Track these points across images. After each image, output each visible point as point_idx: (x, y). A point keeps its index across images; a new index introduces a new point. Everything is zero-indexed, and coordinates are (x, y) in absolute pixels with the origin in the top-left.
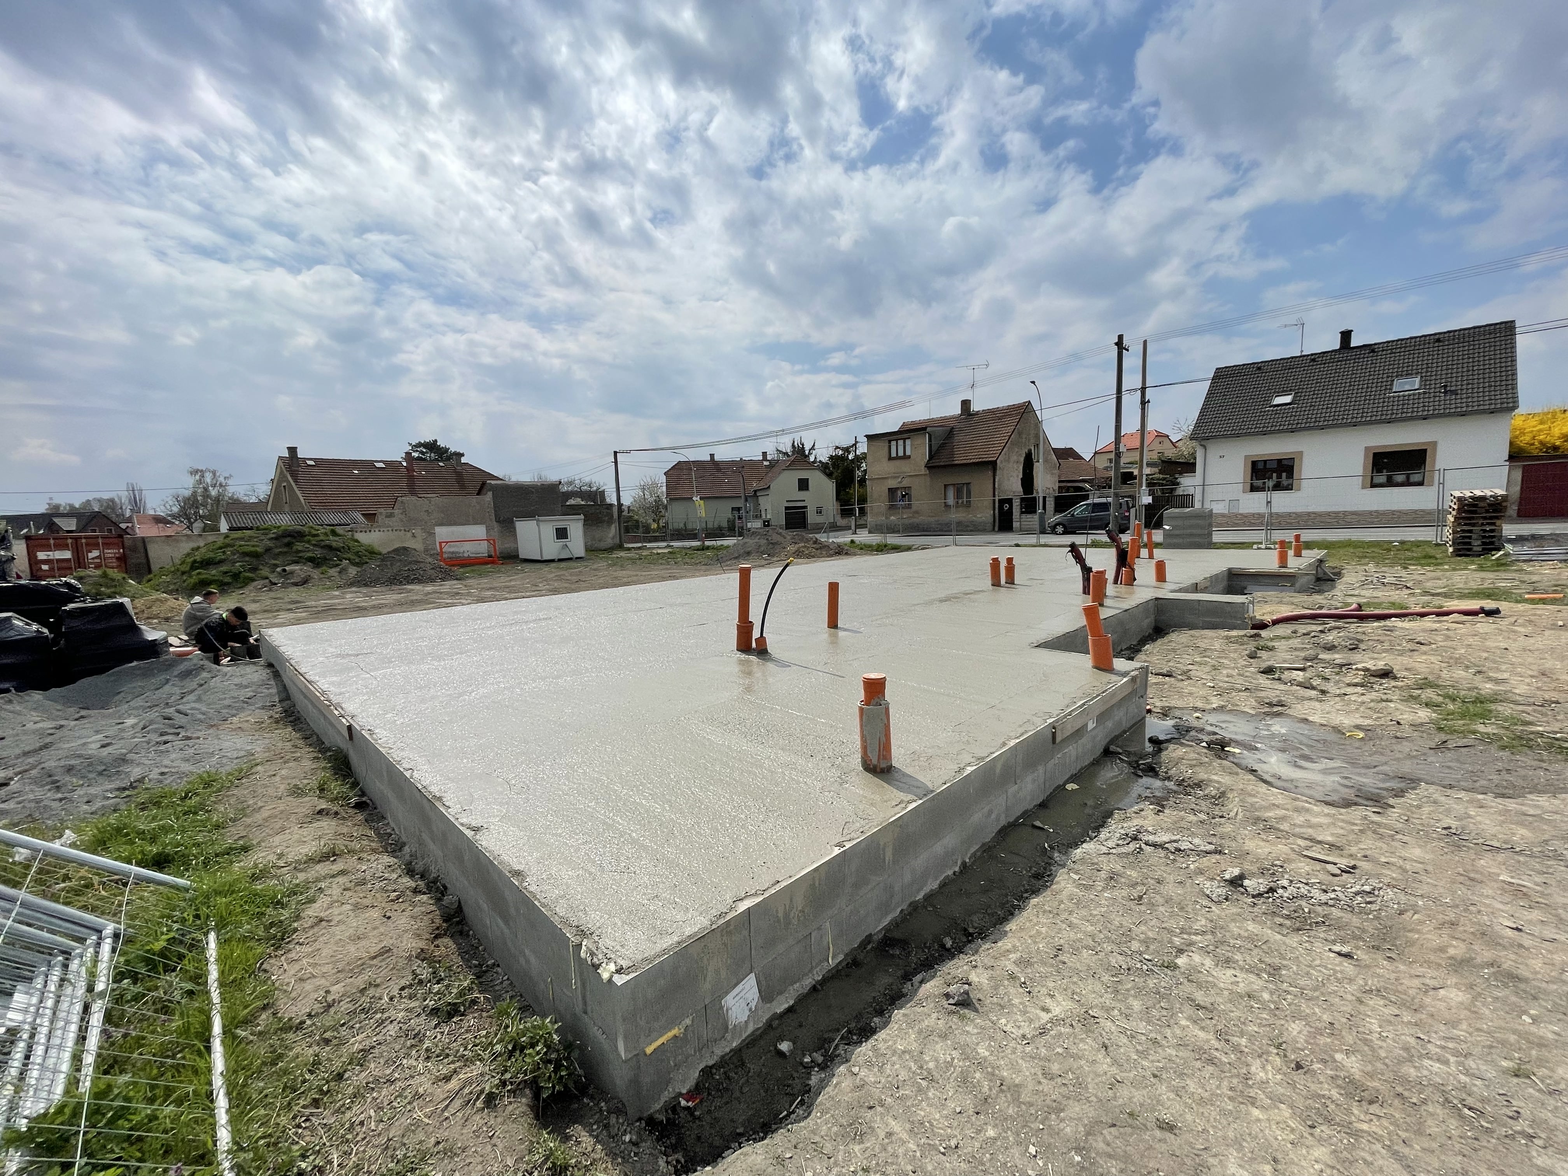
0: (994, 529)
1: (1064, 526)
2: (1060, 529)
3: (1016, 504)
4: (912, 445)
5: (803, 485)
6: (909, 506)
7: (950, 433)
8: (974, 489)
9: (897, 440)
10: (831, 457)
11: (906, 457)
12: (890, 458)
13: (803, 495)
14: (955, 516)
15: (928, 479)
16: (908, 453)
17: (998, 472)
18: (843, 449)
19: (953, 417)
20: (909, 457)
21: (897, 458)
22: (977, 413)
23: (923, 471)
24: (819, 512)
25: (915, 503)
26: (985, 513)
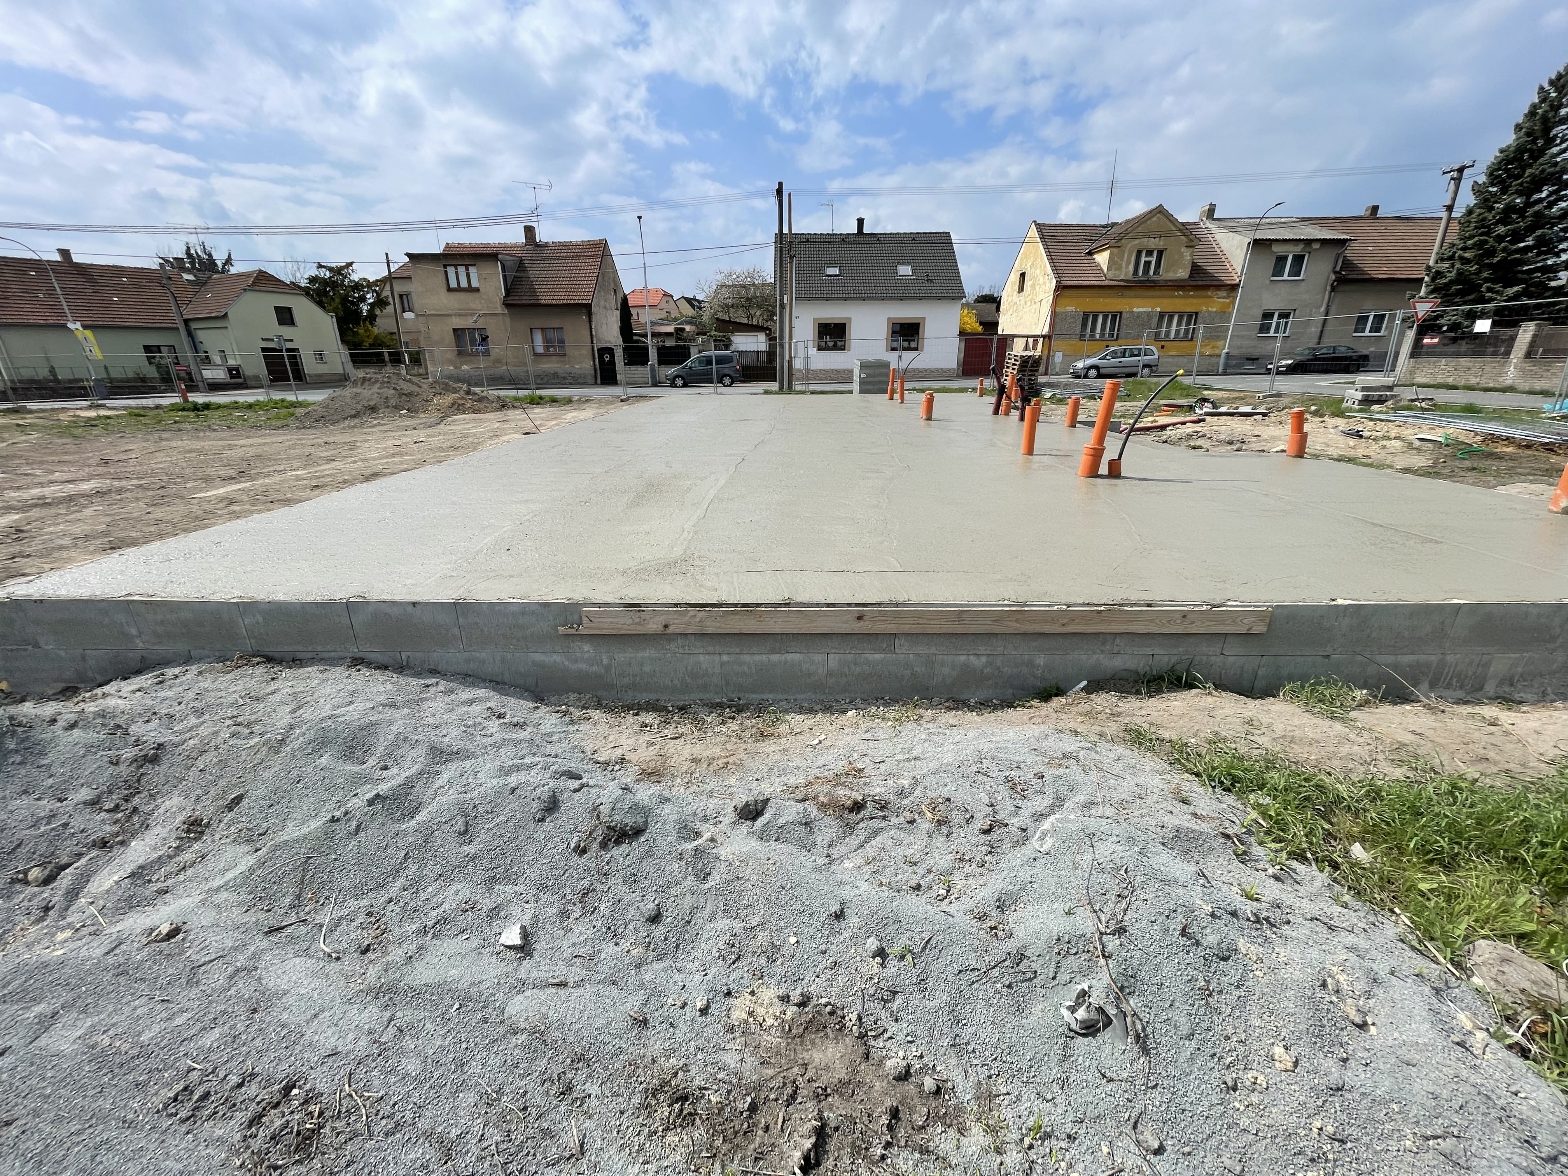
0: (596, 383)
1: (683, 378)
2: (679, 382)
3: (619, 354)
4: (479, 275)
5: (285, 316)
6: (487, 353)
7: (521, 266)
8: (568, 337)
9: (456, 266)
10: (313, 280)
11: (471, 290)
12: (449, 289)
13: (287, 331)
14: (551, 366)
15: (508, 320)
16: (475, 284)
17: (594, 318)
18: (331, 269)
19: (514, 246)
20: (477, 290)
21: (459, 289)
22: (546, 245)
23: (500, 309)
24: (320, 356)
25: (495, 349)
26: (586, 365)
